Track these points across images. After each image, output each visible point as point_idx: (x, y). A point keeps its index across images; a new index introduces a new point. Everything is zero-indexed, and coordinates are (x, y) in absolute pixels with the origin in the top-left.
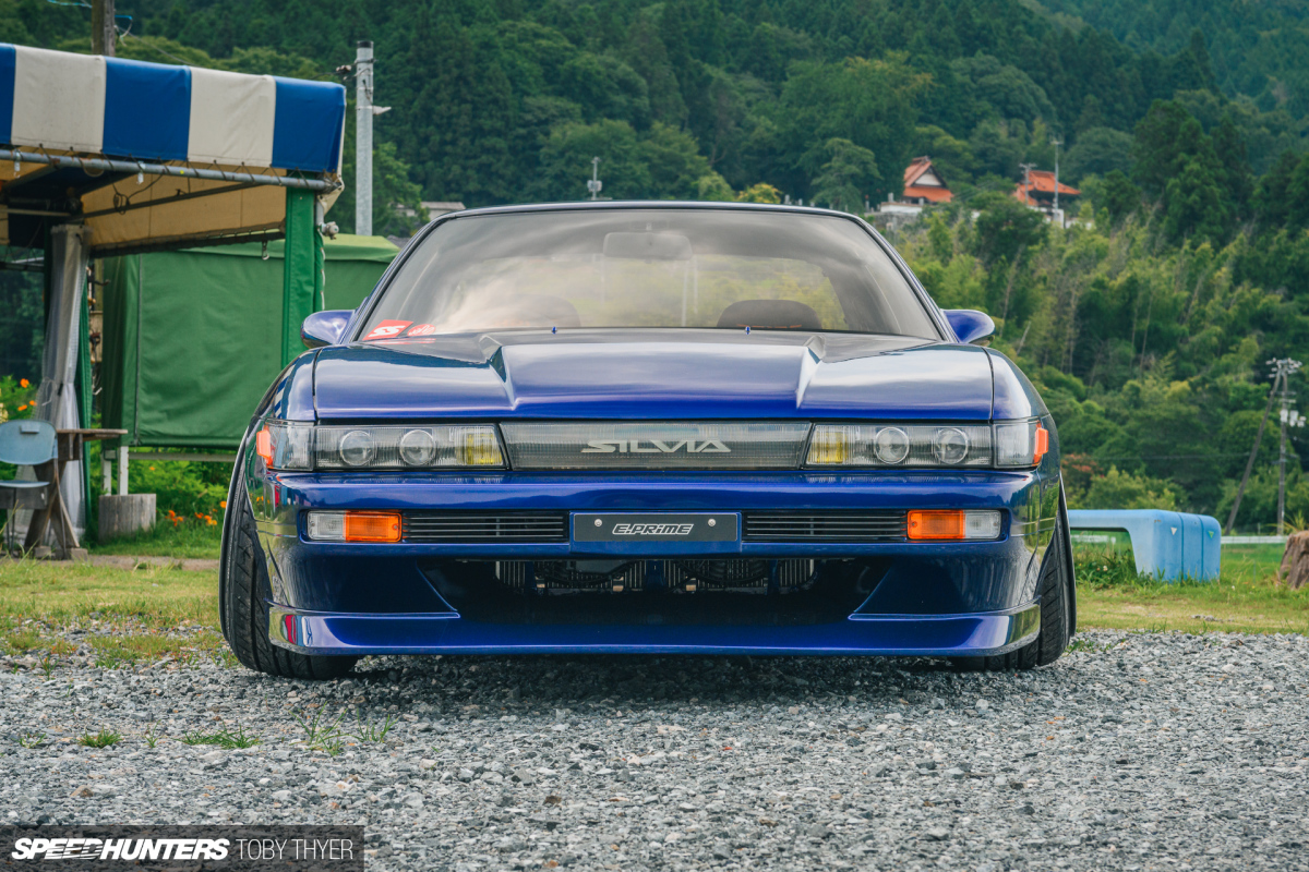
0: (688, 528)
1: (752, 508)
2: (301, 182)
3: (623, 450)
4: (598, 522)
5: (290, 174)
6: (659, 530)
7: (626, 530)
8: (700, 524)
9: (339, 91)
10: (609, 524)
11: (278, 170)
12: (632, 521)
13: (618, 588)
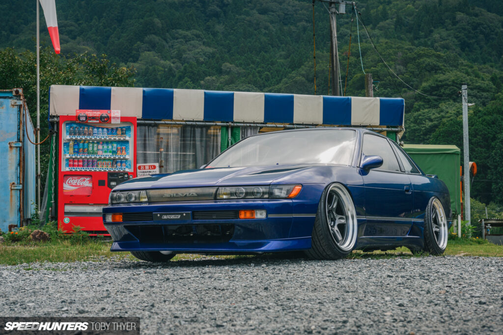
0: (179, 216)
1: (195, 211)
2: (390, 129)
3: (172, 196)
4: (159, 215)
5: (388, 127)
6: (173, 217)
7: (165, 217)
8: (182, 214)
9: (402, 101)
10: (161, 215)
11: (382, 126)
12: (166, 214)
13: (192, 235)
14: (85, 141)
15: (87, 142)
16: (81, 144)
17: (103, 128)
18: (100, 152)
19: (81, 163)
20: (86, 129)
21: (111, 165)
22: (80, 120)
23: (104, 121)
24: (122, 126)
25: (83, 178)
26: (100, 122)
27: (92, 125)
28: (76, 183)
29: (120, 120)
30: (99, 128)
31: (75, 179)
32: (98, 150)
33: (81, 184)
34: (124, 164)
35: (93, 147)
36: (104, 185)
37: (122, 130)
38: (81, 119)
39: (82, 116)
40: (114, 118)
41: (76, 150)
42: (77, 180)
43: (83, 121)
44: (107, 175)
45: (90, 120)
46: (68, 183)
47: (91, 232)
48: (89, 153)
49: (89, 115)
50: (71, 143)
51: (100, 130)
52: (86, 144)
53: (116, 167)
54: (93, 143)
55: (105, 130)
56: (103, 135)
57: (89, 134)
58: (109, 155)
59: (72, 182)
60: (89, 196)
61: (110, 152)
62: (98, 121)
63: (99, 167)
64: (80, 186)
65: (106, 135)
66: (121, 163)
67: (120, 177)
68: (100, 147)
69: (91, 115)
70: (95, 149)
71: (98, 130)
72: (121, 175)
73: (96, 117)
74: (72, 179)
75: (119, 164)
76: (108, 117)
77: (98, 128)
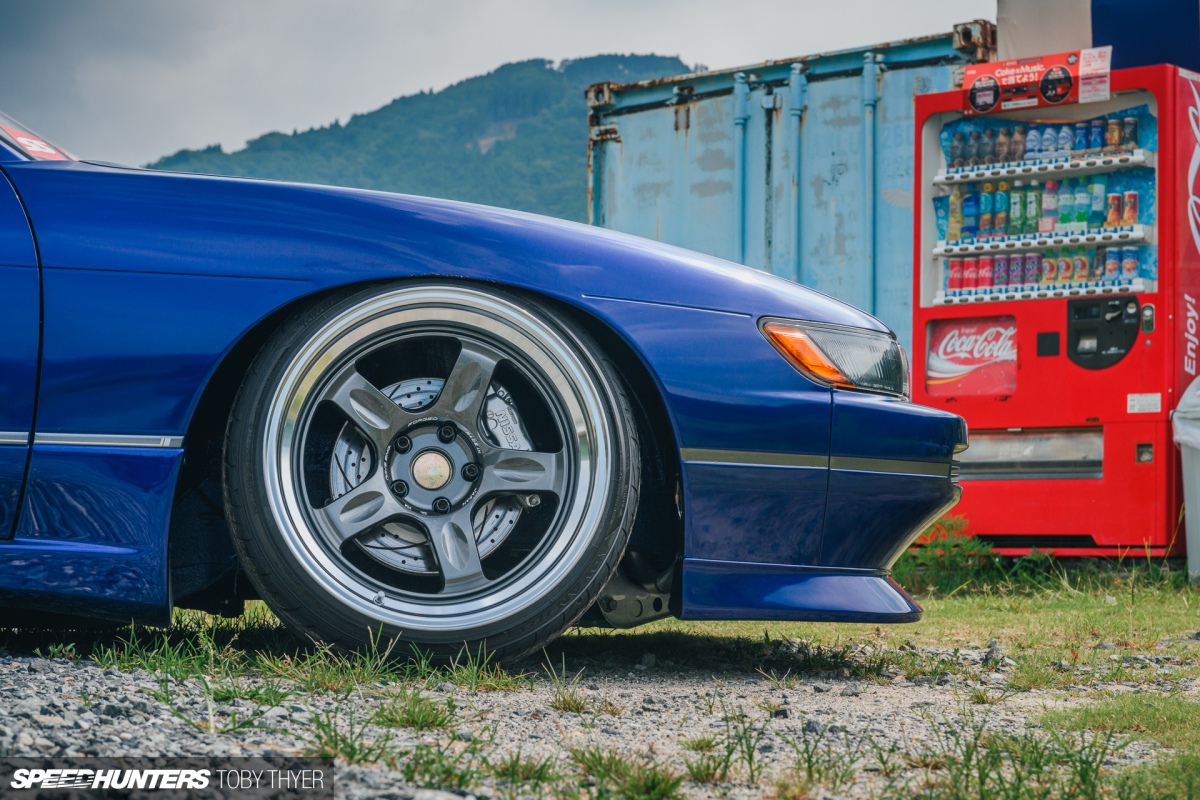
14: (995, 182)
15: (1004, 185)
16: (984, 197)
17: (1057, 127)
18: (1046, 223)
19: (985, 273)
20: (1002, 138)
21: (1085, 272)
22: (976, 106)
23: (1055, 99)
24: (1118, 108)
25: (992, 331)
26: (1041, 105)
27: (1022, 115)
28: (971, 352)
29: (1106, 86)
30: (1047, 126)
31: (968, 335)
32: (1041, 213)
33: (987, 354)
34: (1128, 263)
35: (1024, 205)
36: (1055, 352)
37: (1122, 125)
38: (980, 101)
39: (983, 89)
40: (1088, 79)
41: (971, 222)
42: (973, 338)
43: (986, 107)
44: (1065, 310)
45: (1009, 100)
46: (945, 353)
47: (1000, 541)
48: (1009, 229)
49: (1004, 82)
50: (954, 199)
51: (1049, 132)
52: (1000, 195)
53: (1103, 274)
54: (1026, 188)
55: (1065, 131)
56: (1054, 154)
57: (1010, 157)
58: (1077, 231)
59: (957, 349)
60: (1005, 398)
61: (1080, 219)
62: (1034, 102)
63: (1044, 283)
64: (981, 360)
65: (1067, 152)
66: (1120, 256)
67: (1109, 316)
68: (1049, 201)
69: (1011, 81)
70: (1032, 210)
71: (1042, 133)
72: (1114, 308)
73: (1027, 84)
74: (960, 335)
75: (1110, 263)
76: (1068, 79)
77: (1041, 128)
